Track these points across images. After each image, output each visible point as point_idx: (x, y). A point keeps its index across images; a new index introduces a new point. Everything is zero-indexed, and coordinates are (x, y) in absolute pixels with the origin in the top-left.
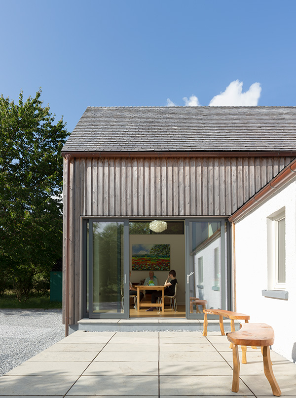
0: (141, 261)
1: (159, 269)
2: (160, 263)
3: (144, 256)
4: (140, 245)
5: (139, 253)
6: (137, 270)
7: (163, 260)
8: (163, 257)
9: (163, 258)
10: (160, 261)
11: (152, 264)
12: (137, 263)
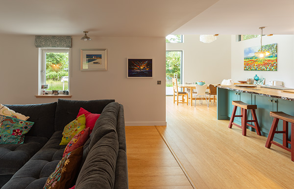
0: (250, 62)
1: (265, 69)
2: (266, 64)
3: (252, 58)
4: (249, 48)
5: (249, 55)
6: (247, 70)
7: (269, 60)
8: (269, 57)
9: (269, 59)
10: (266, 62)
11: (259, 65)
12: (248, 64)
